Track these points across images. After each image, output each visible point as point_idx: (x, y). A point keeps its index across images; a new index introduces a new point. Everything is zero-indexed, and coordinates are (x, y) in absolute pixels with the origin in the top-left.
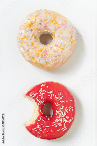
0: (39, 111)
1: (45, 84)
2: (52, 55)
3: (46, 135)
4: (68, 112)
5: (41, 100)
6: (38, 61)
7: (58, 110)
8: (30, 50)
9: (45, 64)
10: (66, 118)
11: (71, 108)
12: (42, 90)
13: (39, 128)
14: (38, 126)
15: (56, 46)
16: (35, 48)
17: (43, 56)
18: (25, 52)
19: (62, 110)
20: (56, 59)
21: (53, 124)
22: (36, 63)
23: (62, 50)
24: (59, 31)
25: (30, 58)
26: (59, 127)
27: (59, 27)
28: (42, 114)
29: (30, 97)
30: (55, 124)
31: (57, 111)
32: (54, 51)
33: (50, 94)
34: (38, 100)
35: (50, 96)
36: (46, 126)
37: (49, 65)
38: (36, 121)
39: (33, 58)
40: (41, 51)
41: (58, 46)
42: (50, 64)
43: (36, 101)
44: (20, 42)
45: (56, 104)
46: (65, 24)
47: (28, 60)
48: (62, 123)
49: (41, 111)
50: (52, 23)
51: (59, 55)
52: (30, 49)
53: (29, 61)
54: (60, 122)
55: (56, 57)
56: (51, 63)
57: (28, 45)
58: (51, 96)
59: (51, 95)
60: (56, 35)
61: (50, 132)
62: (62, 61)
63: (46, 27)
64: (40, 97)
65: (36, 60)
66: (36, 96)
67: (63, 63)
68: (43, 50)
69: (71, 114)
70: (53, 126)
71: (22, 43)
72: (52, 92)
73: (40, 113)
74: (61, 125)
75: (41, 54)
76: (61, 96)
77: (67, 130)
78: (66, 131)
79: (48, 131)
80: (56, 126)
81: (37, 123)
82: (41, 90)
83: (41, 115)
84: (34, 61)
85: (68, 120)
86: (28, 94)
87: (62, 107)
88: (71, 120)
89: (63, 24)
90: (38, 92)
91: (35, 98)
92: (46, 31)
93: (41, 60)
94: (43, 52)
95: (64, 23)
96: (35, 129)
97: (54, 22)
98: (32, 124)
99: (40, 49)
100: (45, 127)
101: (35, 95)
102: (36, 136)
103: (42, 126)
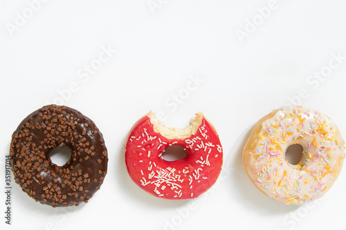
1: (220, 151)
2: (271, 166)
3: (134, 152)
4: (172, 188)
5: (195, 144)
6: (260, 142)
7: (176, 173)
8: (280, 130)
9: (256, 154)
10: (162, 185)
11: (180, 193)
12: (211, 147)
13: (146, 140)
14: (151, 138)
15: (285, 173)
16: (282, 137)
17: (268, 151)
18: (276, 121)
19: (176, 179)
20: (262, 172)
21: (152, 164)
22: (258, 138)
23: (277, 182)
24: (310, 178)
25: (267, 129)
26: (147, 172)
27: (315, 179)
28: (170, 145)
29: (200, 127)
30: (153, 166)
31: (174, 170)
32: (276, 170)
33: (205, 159)
34: (194, 140)
35: (200, 160)
36: (149, 152)
37: (253, 159)
38: (158, 135)
39: (266, 134)
40: (278, 147)
41: (284, 176)
42: (255, 162)
43: (193, 137)
44: (295, 112)
45: (186, 170)
46: (320, 189)
47: (263, 124)
48: (154, 179)
49: (175, 144)
50: (324, 168)
51: (269, 178)
52: (283, 129)
53: (261, 127)
54: (157, 174)
55: (267, 172)
56: (257, 164)
57: (288, 126)
58: (201, 162)
59: (203, 161)
60: (303, 172)
61: (140, 157)
62: (258, 182)
63: (317, 156)
64: (200, 144)
65: (263, 139)
66: (201, 136)
67: (254, 182)
68: (279, 151)
69: (168, 194)
70: (150, 163)
71: (291, 115)
72: (208, 163)
73: (173, 141)
74: (150, 176)
75: (273, 147)
76: (201, 178)
77: (142, 187)
78: (139, 184)
79: (141, 154)
80: (150, 169)
81: (155, 137)
82: (211, 145)
83: (168, 144)
84: (261, 134)
85: (159, 189)
86: (205, 123)
87: (181, 179)
88: (158, 192)
89: (320, 185)
90: (209, 140)
91: (198, 134)
92: (310, 156)
93: (263, 146)
94: (275, 150)
95: (323, 187)
96: (145, 134)
98: (155, 128)
99: (281, 146)
100: (147, 149)
101: (204, 135)
102: (132, 133)
103: (150, 145)
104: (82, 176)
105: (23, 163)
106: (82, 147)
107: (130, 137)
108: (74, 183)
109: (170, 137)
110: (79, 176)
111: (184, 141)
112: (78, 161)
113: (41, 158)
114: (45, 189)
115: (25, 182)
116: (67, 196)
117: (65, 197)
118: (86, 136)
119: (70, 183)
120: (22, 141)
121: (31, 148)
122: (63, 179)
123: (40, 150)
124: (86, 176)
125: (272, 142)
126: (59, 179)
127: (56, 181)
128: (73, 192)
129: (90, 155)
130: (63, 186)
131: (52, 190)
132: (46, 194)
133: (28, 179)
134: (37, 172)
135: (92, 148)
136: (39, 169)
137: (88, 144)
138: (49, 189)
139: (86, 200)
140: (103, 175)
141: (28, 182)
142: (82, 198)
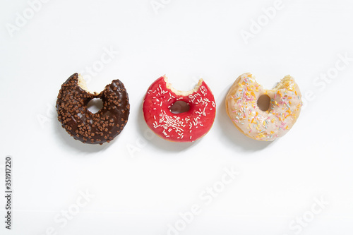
0: (181, 96)
1: (214, 106)
2: (246, 107)
3: (150, 102)
4: (176, 131)
5: (196, 99)
6: (239, 89)
7: (180, 120)
10: (169, 128)
11: (182, 135)
12: (207, 102)
13: (160, 93)
14: (164, 92)
15: (257, 113)
17: (245, 96)
19: (180, 124)
20: (240, 111)
22: (237, 87)
24: (276, 119)
26: (159, 118)
27: (280, 120)
28: (177, 100)
29: (200, 86)
30: (164, 113)
31: (179, 118)
32: (250, 111)
34: (195, 96)
35: (199, 111)
36: (162, 103)
38: (169, 91)
39: (244, 83)
40: (252, 94)
41: (256, 116)
43: (194, 93)
46: (284, 128)
48: (163, 123)
49: (181, 99)
50: (286, 111)
51: (245, 116)
54: (166, 120)
55: (243, 111)
56: (236, 105)
58: (199, 113)
59: (201, 112)
60: (270, 114)
61: (155, 106)
62: (236, 119)
63: (281, 103)
64: (199, 99)
65: (242, 87)
66: (201, 93)
67: (233, 120)
68: (253, 97)
69: (173, 136)
70: (162, 111)
72: (204, 114)
73: (179, 97)
75: (249, 93)
76: (198, 125)
77: (153, 129)
78: (152, 127)
79: (155, 103)
80: (161, 115)
81: (167, 92)
82: (208, 100)
83: (176, 98)
85: (167, 131)
86: (204, 84)
87: (183, 124)
88: (165, 134)
89: (283, 124)
90: (207, 97)
91: (199, 92)
92: (276, 103)
94: (250, 95)
95: (285, 126)
96: (159, 88)
97: (287, 114)
98: (167, 85)
99: (255, 93)
100: (160, 101)
101: (203, 93)
102: (151, 88)
103: (163, 97)
104: (109, 120)
105: (67, 105)
106: (112, 99)
107: (148, 91)
108: (101, 125)
109: (177, 93)
110: (106, 120)
111: (188, 97)
112: (107, 109)
113: (80, 103)
114: (79, 126)
115: (66, 119)
116: (96, 134)
117: (93, 134)
118: (115, 91)
119: (98, 124)
120: (69, 89)
121: (74, 94)
122: (94, 121)
123: (80, 97)
124: (112, 120)
125: (247, 89)
126: (91, 121)
127: (88, 121)
128: (100, 131)
129: (117, 106)
130: (93, 126)
131: (85, 128)
132: (79, 130)
133: (68, 117)
134: (76, 113)
135: (120, 100)
136: (77, 111)
137: (116, 97)
138: (82, 127)
139: (108, 140)
140: (125, 123)
141: (68, 120)
142: (106, 137)
